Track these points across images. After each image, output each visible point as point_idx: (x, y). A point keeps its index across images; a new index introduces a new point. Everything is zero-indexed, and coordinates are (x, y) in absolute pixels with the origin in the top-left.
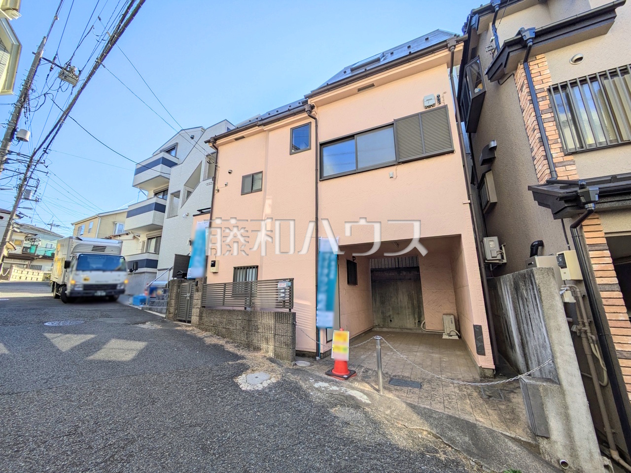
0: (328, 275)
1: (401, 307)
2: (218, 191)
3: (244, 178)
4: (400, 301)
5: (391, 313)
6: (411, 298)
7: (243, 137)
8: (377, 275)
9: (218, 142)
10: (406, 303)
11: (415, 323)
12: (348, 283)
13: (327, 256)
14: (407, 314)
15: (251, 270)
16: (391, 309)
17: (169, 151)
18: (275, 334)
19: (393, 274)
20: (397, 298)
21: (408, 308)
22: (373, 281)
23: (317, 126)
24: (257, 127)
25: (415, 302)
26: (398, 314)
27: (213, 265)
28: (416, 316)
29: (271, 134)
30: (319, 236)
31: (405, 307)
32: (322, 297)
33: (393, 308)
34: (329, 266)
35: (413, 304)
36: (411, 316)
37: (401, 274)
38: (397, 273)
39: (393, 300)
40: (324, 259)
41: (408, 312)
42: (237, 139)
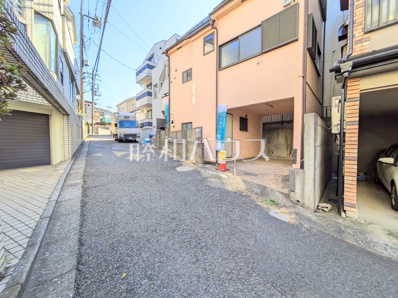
0: (222, 125)
1: (280, 145)
2: (171, 82)
3: (183, 73)
4: (280, 141)
5: (273, 148)
6: (286, 139)
7: (181, 47)
8: (268, 126)
9: (169, 52)
10: (283, 143)
11: (288, 154)
12: (240, 130)
13: (221, 115)
14: (283, 149)
15: (189, 124)
16: (273, 146)
17: (150, 60)
19: (278, 125)
20: (278, 140)
21: (284, 145)
22: (264, 129)
23: (217, 34)
24: (185, 40)
25: (289, 142)
26: (278, 149)
27: (172, 123)
28: (289, 150)
29: (194, 43)
30: (218, 104)
31: (282, 145)
32: (219, 136)
33: (275, 146)
35: (287, 143)
36: (285, 150)
37: (283, 125)
38: (280, 125)
39: (275, 141)
40: (220, 117)
41: (284, 147)
42: (178, 49)
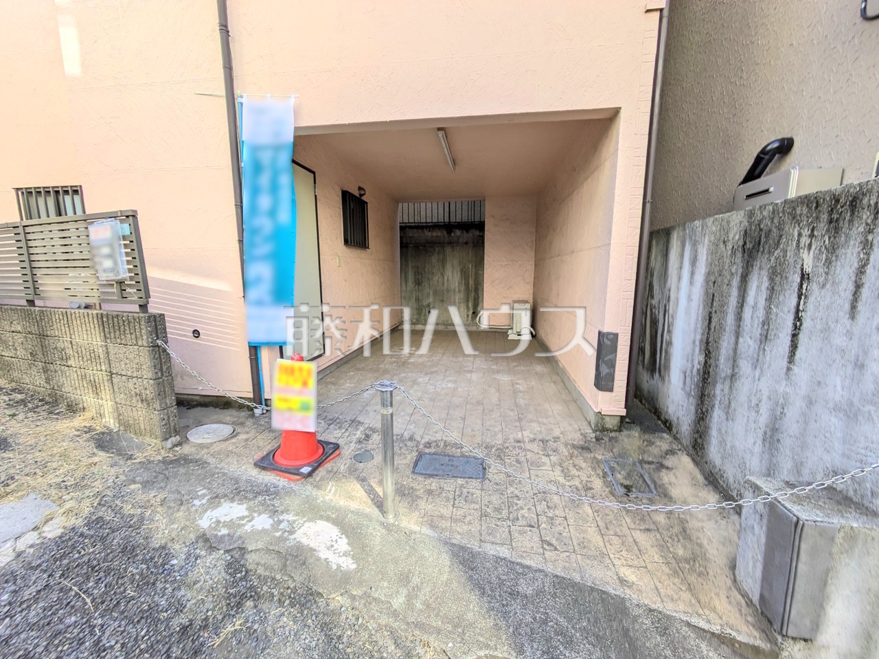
0: (272, 213)
1: (448, 291)
4: (448, 280)
5: (431, 300)
6: (465, 274)
8: (411, 235)
10: (457, 284)
11: (468, 316)
12: (346, 242)
13: (266, 157)
14: (457, 301)
16: (431, 293)
18: (112, 374)
19: (439, 234)
20: (443, 275)
21: (460, 291)
22: (403, 246)
25: (471, 282)
26: (442, 301)
28: (470, 305)
30: (237, 92)
31: (455, 291)
32: (262, 271)
33: (435, 293)
34: (274, 188)
35: (467, 285)
36: (462, 305)
37: (452, 234)
38: (445, 233)
39: (435, 279)
40: (258, 168)
41: (459, 297)
